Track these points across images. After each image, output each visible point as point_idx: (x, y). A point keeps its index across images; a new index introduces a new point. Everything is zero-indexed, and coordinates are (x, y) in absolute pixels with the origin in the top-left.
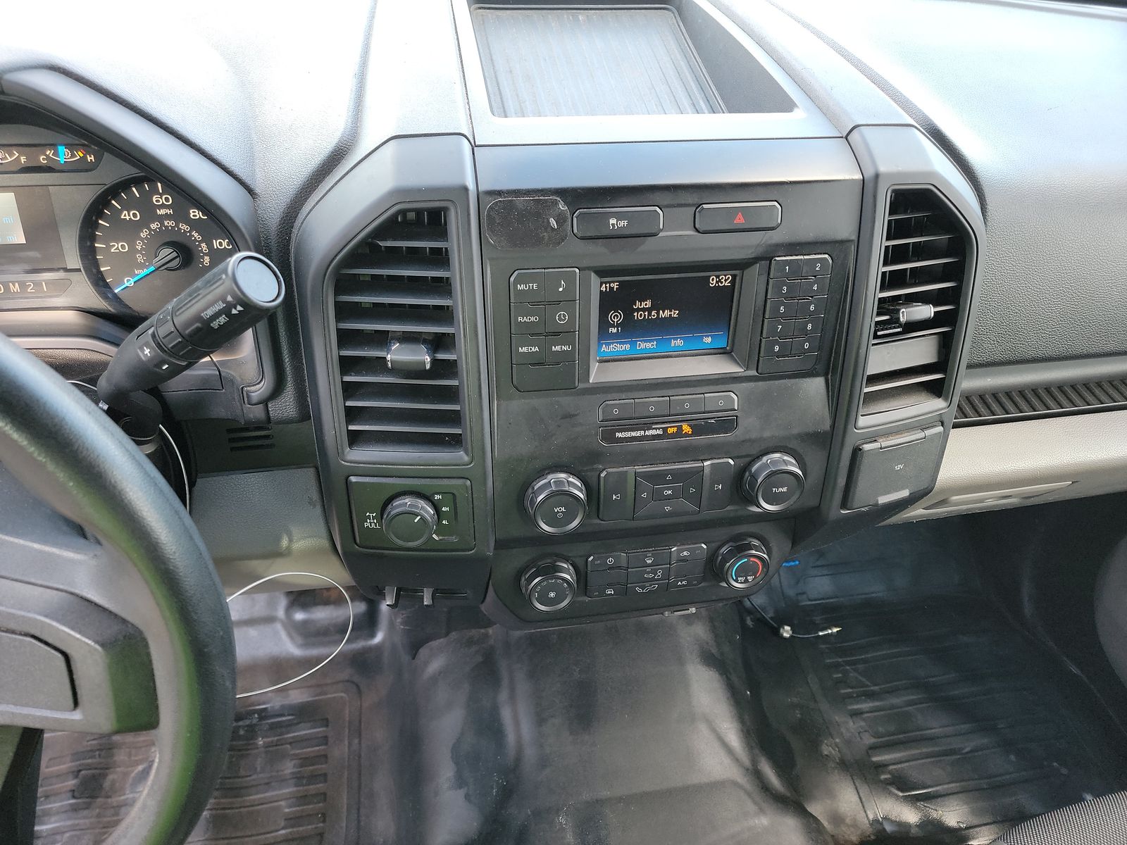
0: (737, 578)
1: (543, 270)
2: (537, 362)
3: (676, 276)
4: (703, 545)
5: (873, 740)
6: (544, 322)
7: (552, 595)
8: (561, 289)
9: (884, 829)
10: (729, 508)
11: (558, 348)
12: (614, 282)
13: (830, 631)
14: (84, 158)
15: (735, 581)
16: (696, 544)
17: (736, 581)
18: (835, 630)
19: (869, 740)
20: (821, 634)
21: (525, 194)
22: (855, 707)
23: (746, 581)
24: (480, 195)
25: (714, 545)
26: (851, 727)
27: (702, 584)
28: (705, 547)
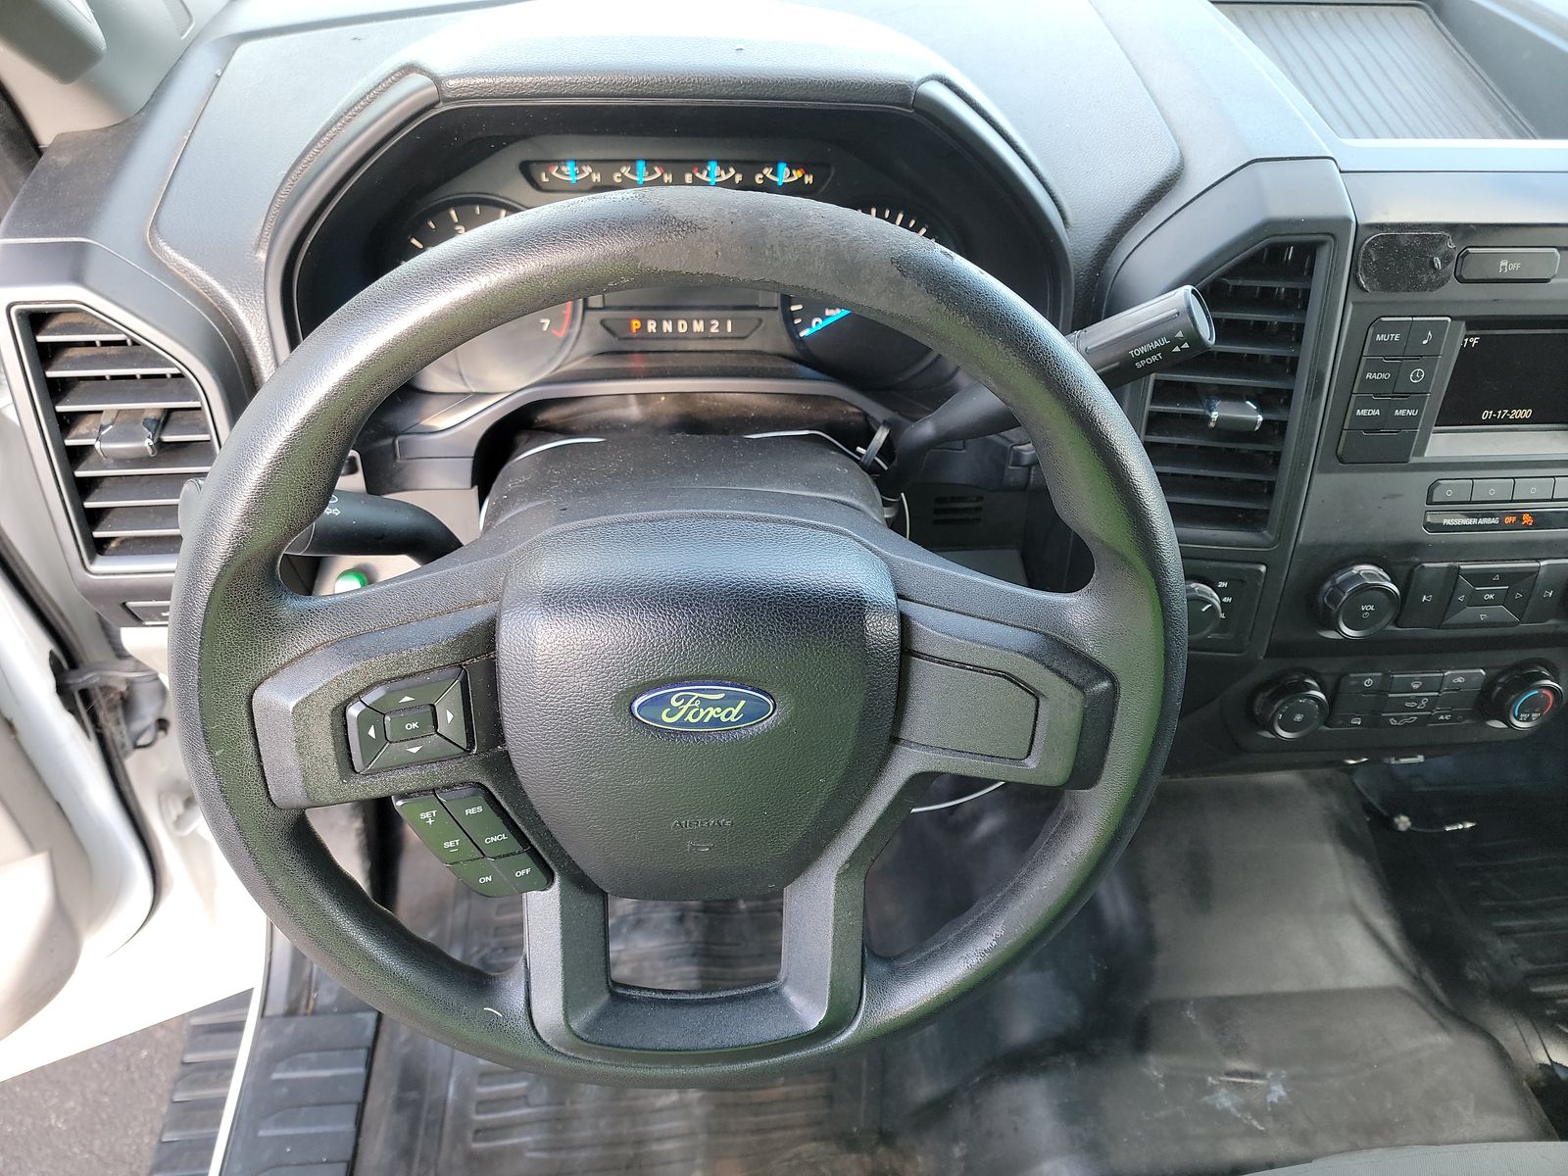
0: (1519, 715)
1: (1410, 319)
2: (1372, 426)
3: (1549, 331)
4: (1482, 671)
5: (1530, 967)
6: (1394, 380)
7: (1299, 718)
8: (1425, 342)
9: (1557, 1076)
10: (1551, 622)
11: (1402, 412)
12: (1474, 336)
13: (1460, 827)
14: (802, 179)
15: (1516, 718)
16: (1475, 668)
17: (1518, 718)
18: (1469, 825)
19: (1525, 966)
20: (1448, 829)
21: (1410, 228)
22: (1504, 924)
23: (1529, 720)
24: (1359, 229)
25: (1493, 672)
26: (1502, 948)
27: (1467, 722)
28: (1484, 673)
